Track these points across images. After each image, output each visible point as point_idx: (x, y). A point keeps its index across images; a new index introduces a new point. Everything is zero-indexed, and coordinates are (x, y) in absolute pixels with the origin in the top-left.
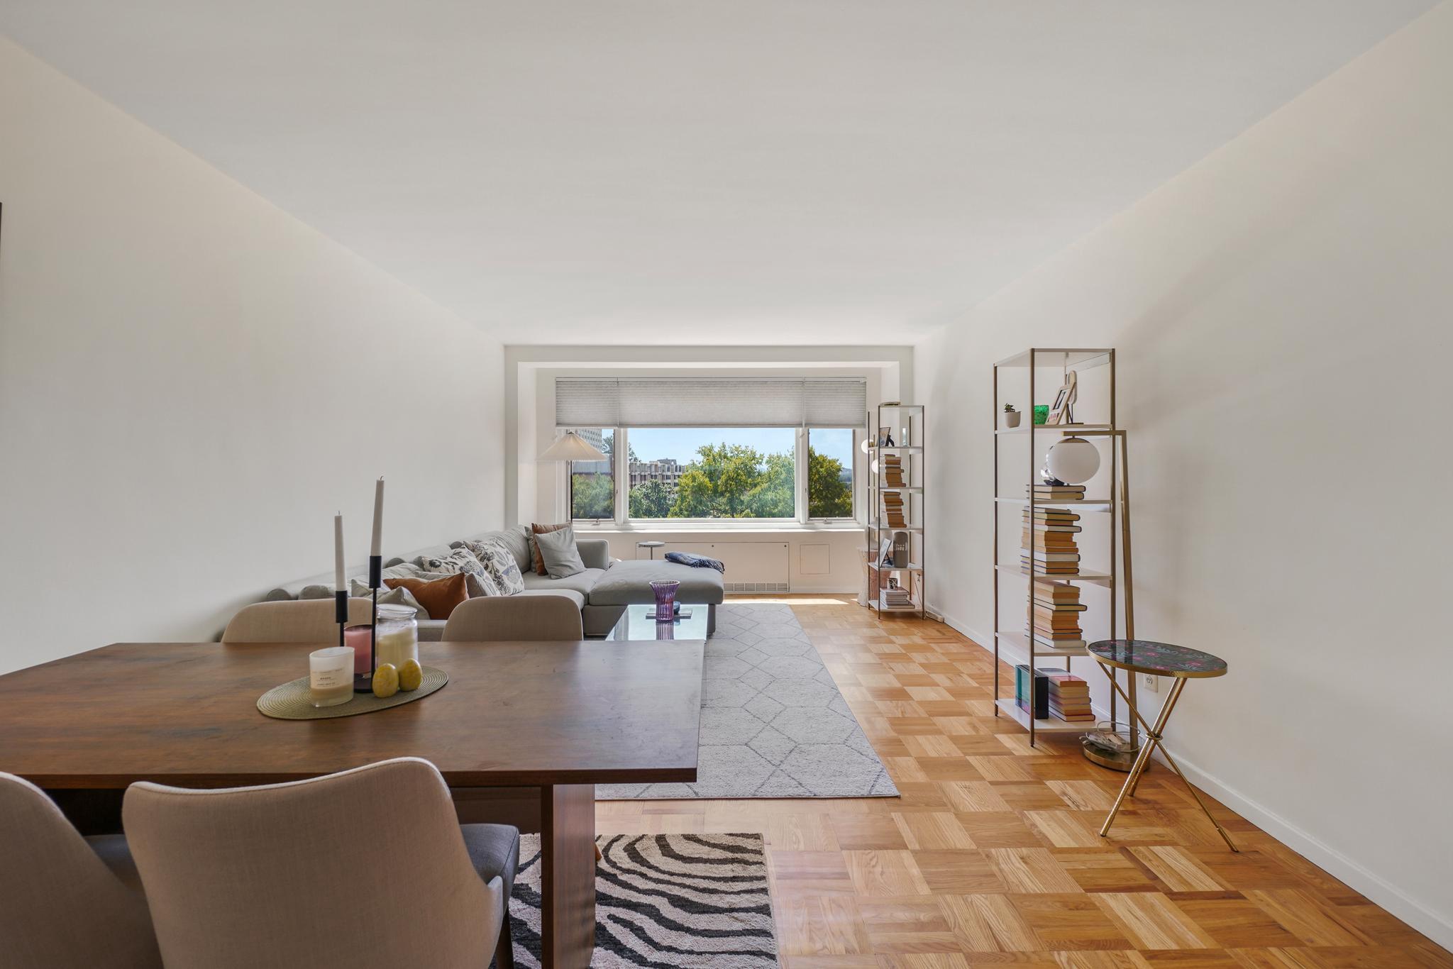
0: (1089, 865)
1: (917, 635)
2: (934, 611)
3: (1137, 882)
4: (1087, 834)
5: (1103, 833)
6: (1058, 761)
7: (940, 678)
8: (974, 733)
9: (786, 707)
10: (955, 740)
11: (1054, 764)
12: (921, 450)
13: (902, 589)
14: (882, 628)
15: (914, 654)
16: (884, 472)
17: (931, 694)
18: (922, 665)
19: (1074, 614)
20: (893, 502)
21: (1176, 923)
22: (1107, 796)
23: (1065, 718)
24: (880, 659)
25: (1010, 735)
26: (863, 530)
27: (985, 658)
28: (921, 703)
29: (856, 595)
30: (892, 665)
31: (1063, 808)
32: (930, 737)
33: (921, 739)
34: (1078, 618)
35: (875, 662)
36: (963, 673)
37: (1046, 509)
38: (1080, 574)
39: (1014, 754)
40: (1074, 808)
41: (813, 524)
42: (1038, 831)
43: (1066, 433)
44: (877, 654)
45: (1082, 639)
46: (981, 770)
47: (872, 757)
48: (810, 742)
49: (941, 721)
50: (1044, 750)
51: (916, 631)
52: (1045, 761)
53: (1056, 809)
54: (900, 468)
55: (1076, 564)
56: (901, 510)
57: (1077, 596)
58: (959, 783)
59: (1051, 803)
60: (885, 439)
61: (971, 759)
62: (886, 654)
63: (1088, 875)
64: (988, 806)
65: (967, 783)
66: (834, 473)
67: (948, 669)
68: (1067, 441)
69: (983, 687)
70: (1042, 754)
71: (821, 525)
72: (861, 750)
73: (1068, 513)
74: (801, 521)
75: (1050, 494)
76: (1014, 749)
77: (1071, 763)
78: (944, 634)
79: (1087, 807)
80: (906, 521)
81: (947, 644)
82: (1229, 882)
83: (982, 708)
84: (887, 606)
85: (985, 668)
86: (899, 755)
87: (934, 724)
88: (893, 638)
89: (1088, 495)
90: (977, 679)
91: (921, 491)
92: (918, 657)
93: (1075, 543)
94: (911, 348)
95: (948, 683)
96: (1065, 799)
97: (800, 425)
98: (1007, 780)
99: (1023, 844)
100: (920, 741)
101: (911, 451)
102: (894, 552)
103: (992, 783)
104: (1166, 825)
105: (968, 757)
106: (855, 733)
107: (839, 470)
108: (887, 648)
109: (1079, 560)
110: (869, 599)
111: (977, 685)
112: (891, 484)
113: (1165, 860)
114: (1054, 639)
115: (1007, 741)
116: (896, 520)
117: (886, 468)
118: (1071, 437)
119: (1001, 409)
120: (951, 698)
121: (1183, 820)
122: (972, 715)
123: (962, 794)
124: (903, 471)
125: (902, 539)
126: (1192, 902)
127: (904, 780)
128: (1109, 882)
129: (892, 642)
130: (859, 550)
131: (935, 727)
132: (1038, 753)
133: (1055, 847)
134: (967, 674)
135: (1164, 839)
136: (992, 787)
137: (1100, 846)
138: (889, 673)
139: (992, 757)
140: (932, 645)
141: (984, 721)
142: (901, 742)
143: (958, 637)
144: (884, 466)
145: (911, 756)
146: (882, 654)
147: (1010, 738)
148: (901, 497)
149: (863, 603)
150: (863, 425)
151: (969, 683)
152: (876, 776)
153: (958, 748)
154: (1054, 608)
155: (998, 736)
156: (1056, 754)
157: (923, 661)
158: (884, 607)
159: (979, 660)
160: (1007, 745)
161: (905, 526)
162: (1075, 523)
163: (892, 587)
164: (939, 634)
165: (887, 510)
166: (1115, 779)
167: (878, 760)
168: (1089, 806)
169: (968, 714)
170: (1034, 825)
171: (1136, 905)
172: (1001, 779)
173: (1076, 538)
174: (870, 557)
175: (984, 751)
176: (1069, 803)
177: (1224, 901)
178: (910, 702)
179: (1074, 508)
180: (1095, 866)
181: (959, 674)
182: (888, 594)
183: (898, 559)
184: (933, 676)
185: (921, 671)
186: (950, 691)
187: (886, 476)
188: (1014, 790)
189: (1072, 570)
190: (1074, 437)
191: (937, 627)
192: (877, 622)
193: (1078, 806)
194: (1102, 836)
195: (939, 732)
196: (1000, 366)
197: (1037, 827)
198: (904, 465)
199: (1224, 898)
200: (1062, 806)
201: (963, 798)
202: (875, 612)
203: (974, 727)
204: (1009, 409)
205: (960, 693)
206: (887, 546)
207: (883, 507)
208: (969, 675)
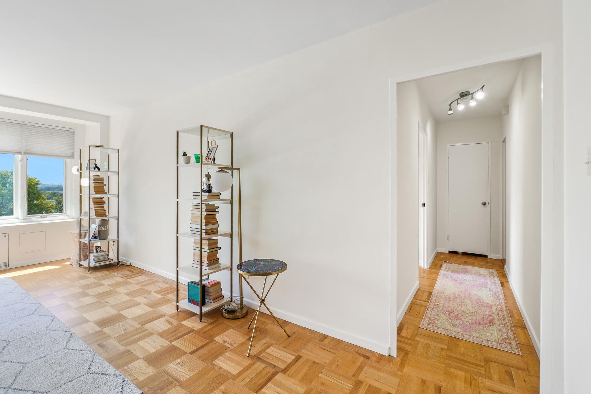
0: (251, 377)
1: (117, 277)
2: (124, 260)
3: (271, 373)
4: (243, 359)
5: (248, 355)
6: (215, 325)
7: (139, 299)
8: (170, 326)
9: (26, 364)
10: (161, 335)
11: (213, 327)
12: (117, 174)
13: (103, 251)
14: (93, 277)
15: (119, 289)
16: (92, 185)
17: (138, 311)
18: (126, 294)
19: (216, 252)
20: (99, 203)
21: (291, 385)
22: (240, 333)
23: (212, 302)
24: (97, 298)
25: (189, 320)
26: (75, 220)
27: (160, 280)
28: (133, 319)
29: (69, 259)
30: (107, 300)
31: (228, 350)
32: (147, 339)
33: (141, 343)
34: (217, 253)
35: (95, 301)
36: (151, 292)
37: (205, 204)
38: (219, 233)
39: (195, 330)
40: (232, 348)
41: (31, 219)
42: (223, 370)
43: (219, 168)
44: (94, 296)
45: (219, 262)
46: (183, 348)
47: (113, 373)
48: (57, 386)
49: (149, 326)
50: (207, 321)
51: (115, 274)
52: (209, 327)
53: (225, 352)
54: (103, 183)
55: (217, 229)
56: (103, 207)
57: (217, 243)
58: (174, 362)
59: (221, 351)
60: (93, 166)
61: (175, 343)
62: (100, 294)
63: (253, 383)
64: (195, 370)
65: (179, 360)
66: (33, 186)
67: (142, 292)
68: (219, 171)
69: (165, 297)
70: (207, 324)
71: (37, 219)
72: (103, 372)
73: (214, 205)
74: (20, 218)
75: (207, 197)
76: (193, 327)
77: (220, 323)
78: (133, 272)
79: (236, 344)
80: (107, 214)
81: (137, 277)
82: (294, 352)
83: (169, 309)
84: (94, 263)
85: (162, 286)
86: (131, 362)
87: (146, 330)
88: (102, 282)
89: (222, 197)
90: (161, 292)
91: (117, 196)
92: (122, 290)
93: (217, 219)
94: (108, 117)
95: (144, 301)
96: (226, 344)
97: (20, 153)
98: (197, 347)
99: (221, 384)
100: (142, 345)
101: (109, 174)
102: (99, 231)
103: (191, 353)
104: (265, 337)
105: (173, 343)
106: (94, 360)
107: (38, 184)
108: (100, 290)
109: (218, 227)
110: (80, 262)
111: (161, 297)
112: (97, 192)
113: (273, 355)
114: (208, 266)
115: (188, 323)
116: (101, 213)
117: (94, 183)
118: (221, 170)
119: (180, 154)
120: (150, 309)
121: (269, 331)
122: (165, 316)
123: (178, 368)
124: (105, 185)
125: (104, 223)
126: (290, 370)
127: (141, 379)
128: (262, 381)
129: (103, 285)
130: (71, 233)
131: (147, 332)
132: (204, 324)
133: (235, 376)
134: (154, 292)
135: (268, 344)
136: (192, 356)
137: (250, 362)
138: (106, 306)
139: (185, 337)
140: (129, 280)
141: (172, 316)
142: (130, 351)
143: (141, 272)
144: (92, 181)
145: (139, 358)
146: (97, 295)
147: (189, 321)
148: (104, 199)
149: (74, 264)
150: (72, 157)
151: (156, 297)
152: (121, 387)
153: (166, 339)
154: (208, 251)
155: (183, 323)
156: (212, 321)
157: (127, 291)
158: (93, 264)
159: (157, 282)
160: (189, 326)
161: (107, 216)
162: (217, 210)
163: (97, 252)
164: (130, 273)
165: (95, 207)
166: (239, 323)
167: (118, 373)
168: (237, 343)
169: (163, 316)
170: (220, 368)
171: (276, 386)
172: (194, 348)
173: (217, 217)
174: (81, 236)
175: (180, 335)
176: (229, 346)
177: (298, 362)
178: (127, 320)
179: (216, 203)
180: (254, 375)
181: (149, 293)
182: (95, 256)
183: (101, 235)
184: (135, 299)
185: (127, 298)
186: (148, 305)
187: (94, 188)
188: (202, 351)
189: (215, 232)
190: (222, 170)
191: (128, 268)
192: (88, 274)
193: (232, 346)
194: (248, 356)
195: (151, 334)
196: (180, 132)
197: (222, 368)
198: (106, 182)
199: (297, 361)
200: (227, 349)
201: (181, 372)
202: (85, 268)
203: (169, 323)
204: (184, 154)
205: (154, 305)
206: (94, 227)
207: (92, 205)
208: (156, 292)
